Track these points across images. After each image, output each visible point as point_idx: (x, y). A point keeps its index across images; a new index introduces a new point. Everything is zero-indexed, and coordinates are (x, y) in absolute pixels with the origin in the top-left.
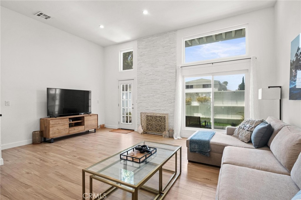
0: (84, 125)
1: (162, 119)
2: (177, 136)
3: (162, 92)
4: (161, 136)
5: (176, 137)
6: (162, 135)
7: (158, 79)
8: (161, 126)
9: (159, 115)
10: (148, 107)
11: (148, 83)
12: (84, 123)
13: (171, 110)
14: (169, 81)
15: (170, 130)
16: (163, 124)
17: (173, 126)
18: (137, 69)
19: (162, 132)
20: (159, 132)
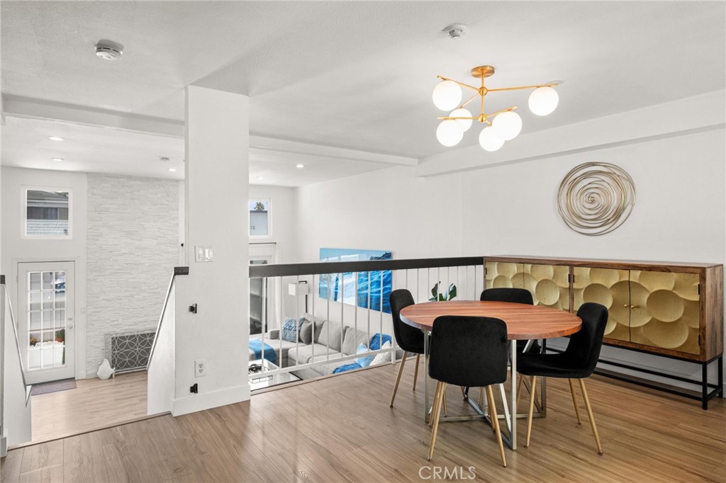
3: (152, 288)
7: (143, 264)
11: (118, 269)
18: (88, 239)
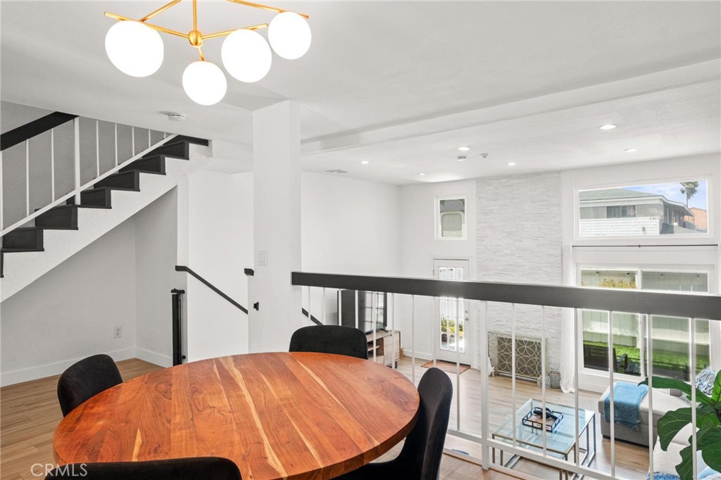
0: (383, 355)
1: (533, 347)
2: (568, 386)
4: (535, 384)
5: (567, 389)
6: (536, 382)
7: (524, 266)
8: (532, 362)
9: (528, 340)
10: (501, 321)
12: (383, 350)
13: (552, 331)
14: (546, 271)
15: (551, 372)
16: (536, 358)
17: (560, 364)
18: (477, 240)
19: (535, 375)
20: (529, 374)
